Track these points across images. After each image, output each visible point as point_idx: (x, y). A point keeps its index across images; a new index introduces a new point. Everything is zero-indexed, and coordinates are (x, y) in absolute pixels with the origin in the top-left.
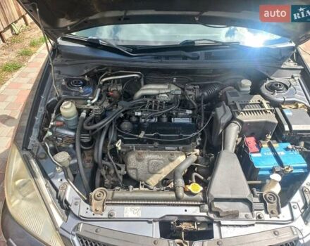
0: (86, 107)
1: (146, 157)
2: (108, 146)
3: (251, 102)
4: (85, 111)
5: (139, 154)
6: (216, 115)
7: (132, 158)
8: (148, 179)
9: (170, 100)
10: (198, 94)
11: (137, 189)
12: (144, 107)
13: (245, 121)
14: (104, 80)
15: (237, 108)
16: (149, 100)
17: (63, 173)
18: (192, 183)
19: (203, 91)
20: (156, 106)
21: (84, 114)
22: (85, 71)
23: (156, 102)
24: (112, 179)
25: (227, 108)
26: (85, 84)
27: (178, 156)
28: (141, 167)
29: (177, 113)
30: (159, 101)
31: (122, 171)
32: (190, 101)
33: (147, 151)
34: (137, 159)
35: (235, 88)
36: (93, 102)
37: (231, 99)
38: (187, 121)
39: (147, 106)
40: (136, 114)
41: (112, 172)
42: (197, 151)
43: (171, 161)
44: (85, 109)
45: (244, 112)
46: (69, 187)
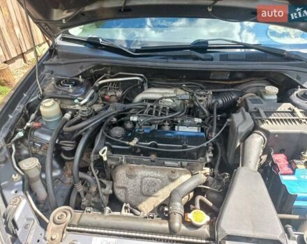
0: (72, 107)
1: (139, 173)
2: (92, 156)
3: (279, 110)
4: (70, 112)
5: (130, 169)
6: (232, 123)
7: (121, 174)
8: (140, 203)
9: (175, 105)
10: (211, 101)
11: (118, 213)
12: (142, 113)
13: (271, 131)
14: (101, 82)
15: (260, 116)
16: (149, 105)
17: (21, 182)
18: (194, 209)
19: (217, 98)
20: (157, 112)
21: (68, 116)
22: (81, 72)
23: (157, 108)
24: (92, 199)
25: (248, 115)
26: (77, 84)
27: (181, 175)
28: (132, 185)
29: (182, 121)
30: (161, 107)
31: (107, 189)
32: (200, 108)
33: (141, 166)
34: (127, 175)
35: (257, 95)
36: (82, 102)
37: (252, 106)
38: (195, 130)
39: (146, 111)
40: (132, 118)
41: (93, 189)
42: (207, 170)
43: (172, 180)
44: (71, 110)
45: (270, 120)
46: (24, 201)
